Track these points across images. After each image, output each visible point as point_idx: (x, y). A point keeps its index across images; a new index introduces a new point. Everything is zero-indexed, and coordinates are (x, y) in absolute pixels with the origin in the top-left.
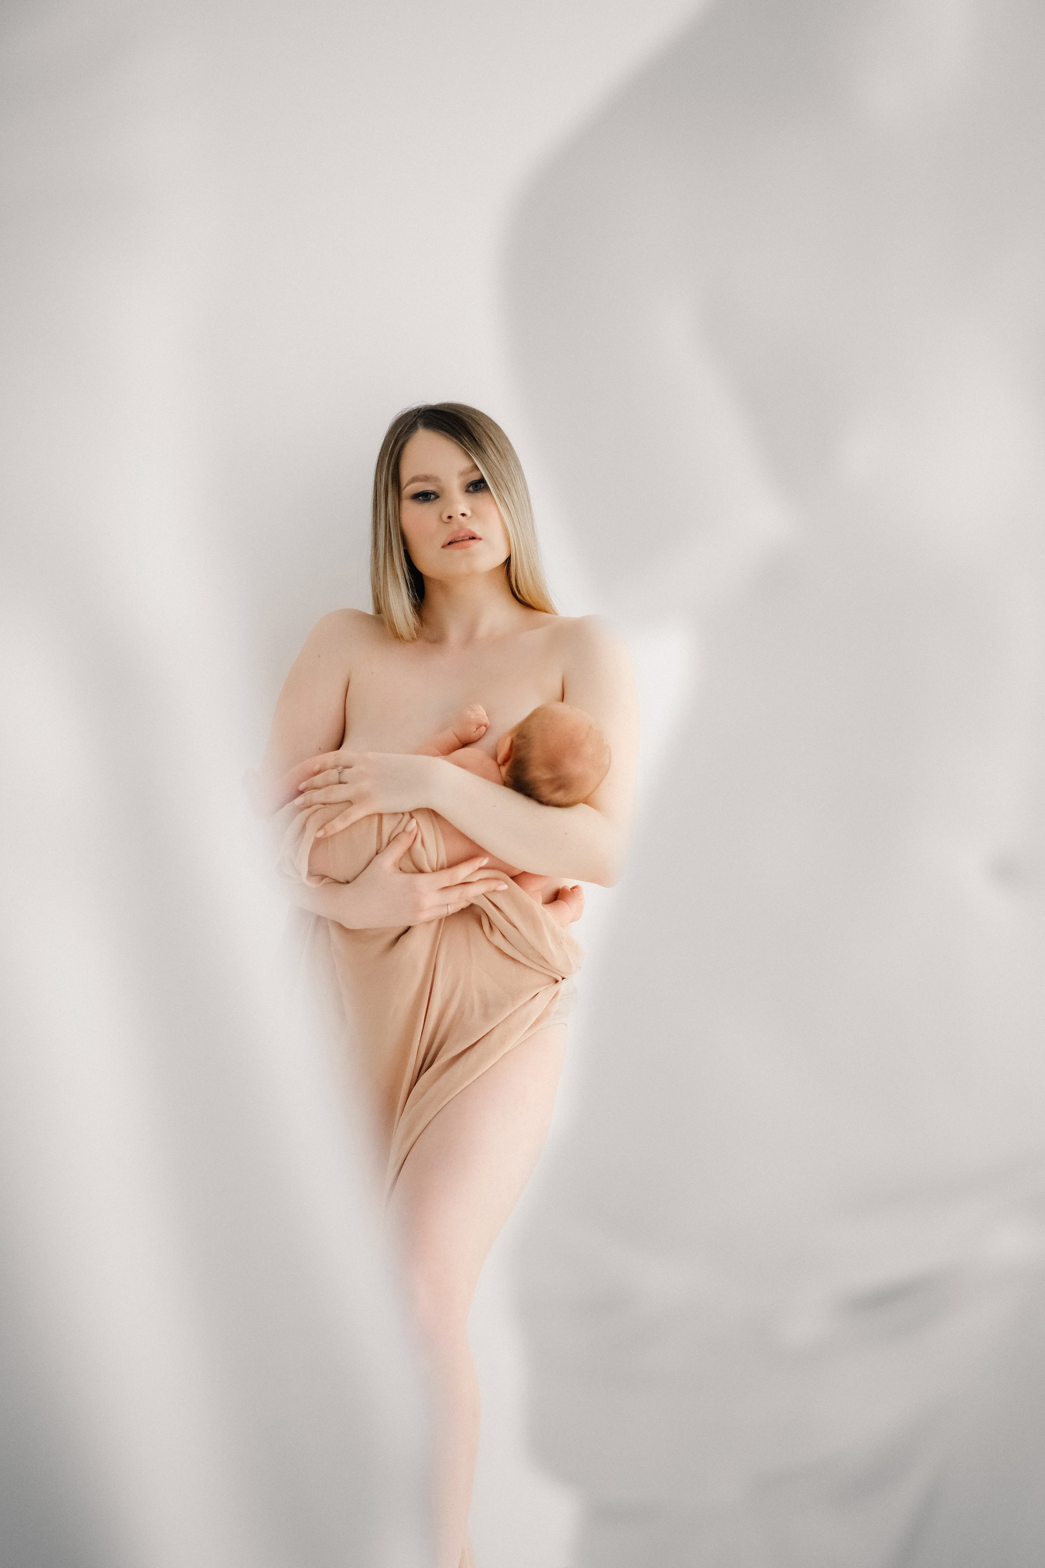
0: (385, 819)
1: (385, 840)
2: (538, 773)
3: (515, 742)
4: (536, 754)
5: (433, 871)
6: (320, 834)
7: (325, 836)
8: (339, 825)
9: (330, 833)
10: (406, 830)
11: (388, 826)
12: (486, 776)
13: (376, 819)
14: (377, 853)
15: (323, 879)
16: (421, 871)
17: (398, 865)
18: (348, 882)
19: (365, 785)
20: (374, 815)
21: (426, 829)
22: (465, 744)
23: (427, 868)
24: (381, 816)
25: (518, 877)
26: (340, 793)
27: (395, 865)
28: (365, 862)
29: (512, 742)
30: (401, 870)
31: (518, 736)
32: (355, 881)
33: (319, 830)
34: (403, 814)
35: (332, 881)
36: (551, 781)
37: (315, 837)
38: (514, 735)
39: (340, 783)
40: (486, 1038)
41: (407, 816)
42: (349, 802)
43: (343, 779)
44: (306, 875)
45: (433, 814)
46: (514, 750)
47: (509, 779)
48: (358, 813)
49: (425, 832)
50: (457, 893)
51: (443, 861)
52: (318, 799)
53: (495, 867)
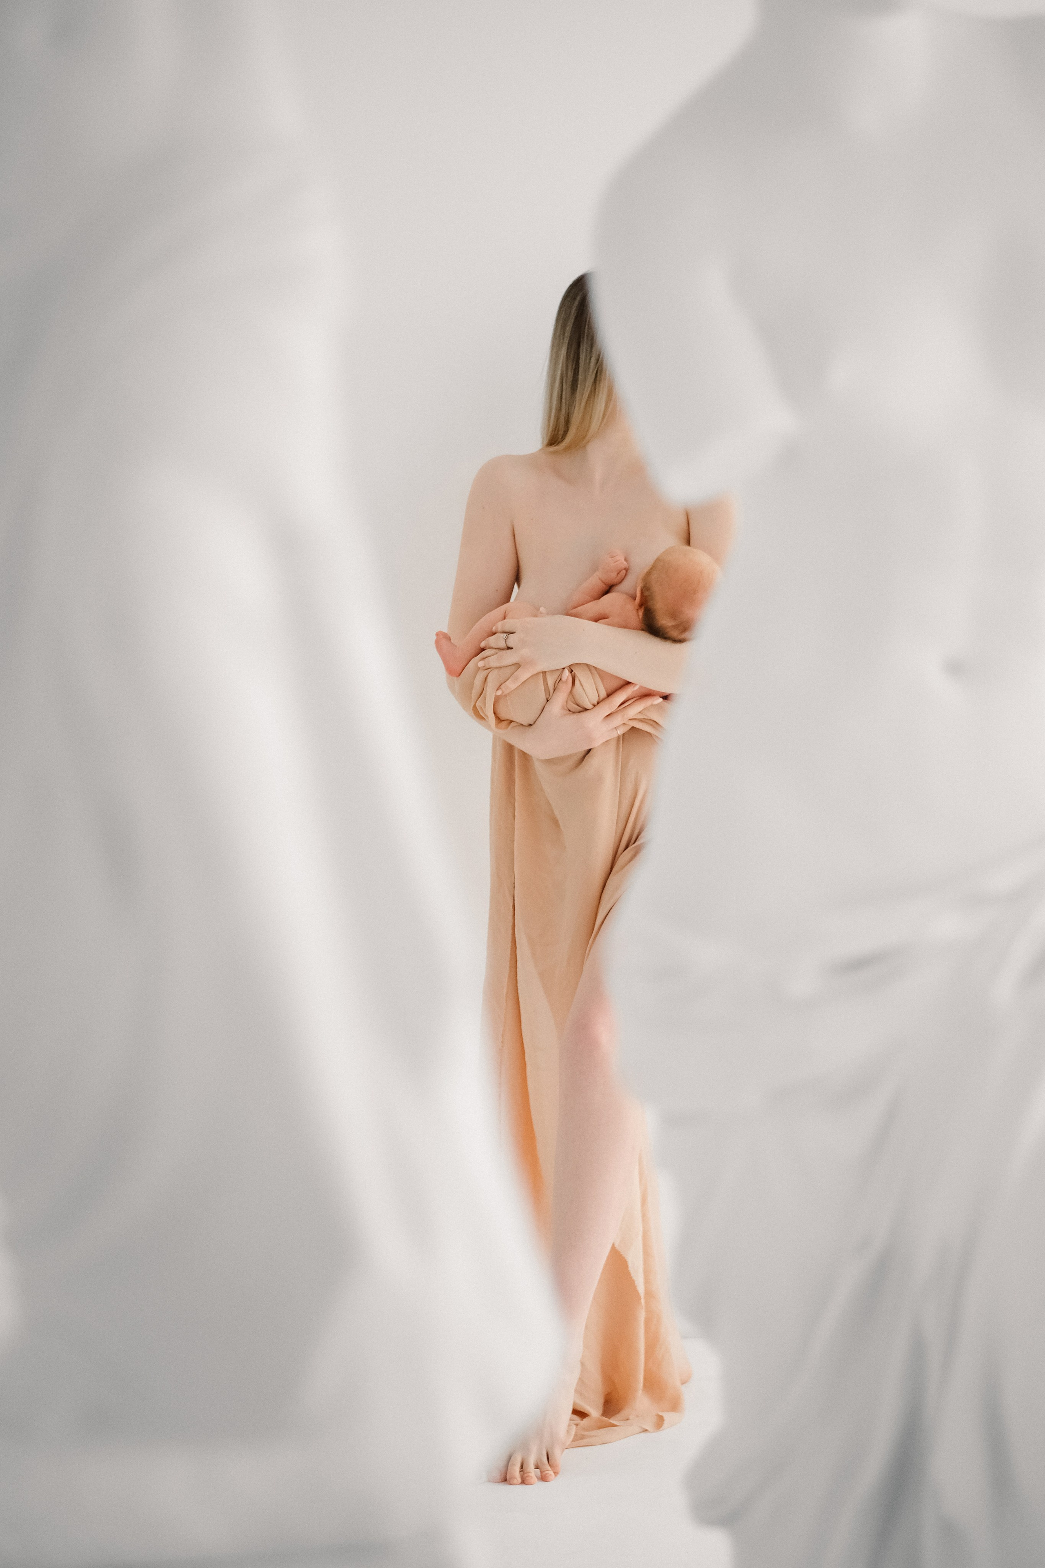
0: (548, 676)
1: (551, 690)
2: (664, 621)
3: (643, 592)
5: (593, 707)
6: (499, 693)
7: (503, 694)
8: (511, 685)
9: (506, 692)
11: (551, 680)
13: (541, 676)
14: (547, 701)
15: (510, 724)
16: (585, 710)
17: (566, 708)
18: (530, 725)
19: (525, 652)
20: (538, 673)
22: (609, 589)
23: (589, 706)
24: (544, 673)
26: (510, 658)
27: (563, 708)
28: (540, 708)
29: (643, 589)
30: (570, 711)
31: (646, 582)
32: (537, 723)
33: (497, 690)
34: (561, 669)
35: (517, 725)
36: (676, 627)
37: (495, 695)
38: (644, 582)
39: (508, 650)
42: (517, 666)
43: (510, 646)
44: (494, 724)
47: (644, 627)
48: (524, 675)
49: (582, 680)
50: (617, 720)
51: (603, 694)
52: (493, 662)
53: (647, 694)
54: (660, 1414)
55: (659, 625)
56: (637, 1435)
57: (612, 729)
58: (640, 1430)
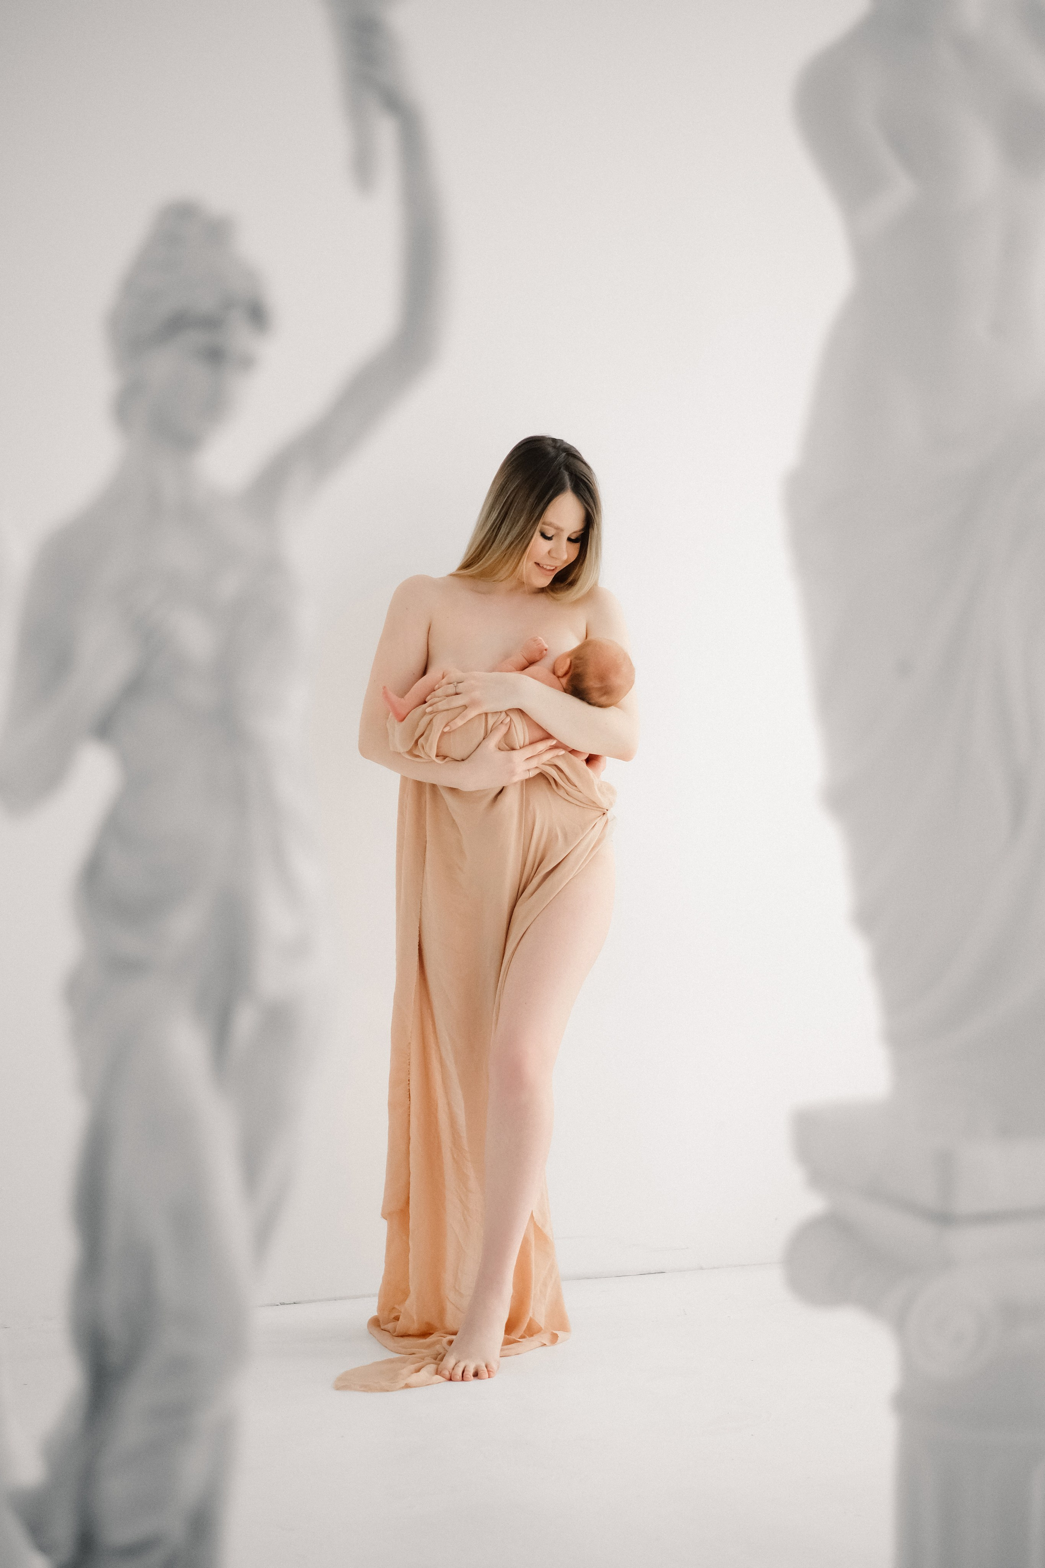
0: (490, 716)
1: (489, 730)
2: (591, 683)
3: (573, 661)
4: (591, 670)
5: (520, 748)
6: (446, 730)
7: (450, 731)
8: (459, 722)
9: (454, 728)
10: (504, 722)
11: (491, 721)
12: (552, 686)
13: (484, 716)
14: (484, 739)
15: (445, 759)
16: (513, 749)
17: (498, 746)
18: (463, 760)
19: (477, 694)
20: (480, 715)
21: (518, 723)
22: (531, 663)
23: (517, 746)
24: (486, 714)
25: (573, 752)
26: (459, 701)
27: (496, 746)
28: (476, 746)
29: (571, 663)
30: (500, 749)
31: (576, 658)
32: (469, 759)
33: (445, 727)
34: (501, 712)
35: (451, 759)
36: (600, 689)
37: (443, 732)
38: (572, 657)
39: (457, 694)
40: (565, 859)
41: (503, 714)
42: (465, 707)
43: (458, 691)
44: (434, 757)
45: (520, 711)
46: (572, 668)
47: (568, 688)
48: (472, 713)
49: (516, 724)
50: (534, 763)
51: (527, 742)
52: (442, 705)
53: (559, 746)
54: (555, 1332)
55: (586, 686)
56: (538, 1348)
57: (526, 771)
58: (540, 1344)
